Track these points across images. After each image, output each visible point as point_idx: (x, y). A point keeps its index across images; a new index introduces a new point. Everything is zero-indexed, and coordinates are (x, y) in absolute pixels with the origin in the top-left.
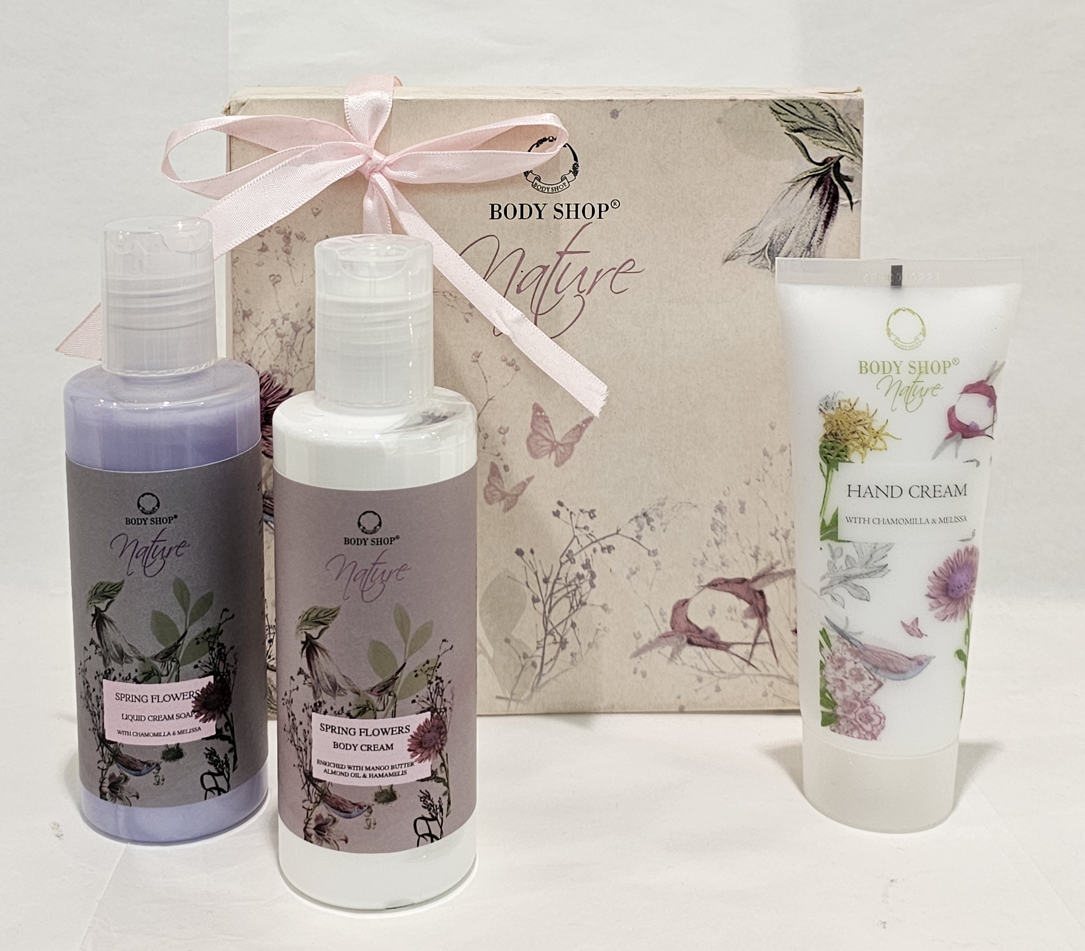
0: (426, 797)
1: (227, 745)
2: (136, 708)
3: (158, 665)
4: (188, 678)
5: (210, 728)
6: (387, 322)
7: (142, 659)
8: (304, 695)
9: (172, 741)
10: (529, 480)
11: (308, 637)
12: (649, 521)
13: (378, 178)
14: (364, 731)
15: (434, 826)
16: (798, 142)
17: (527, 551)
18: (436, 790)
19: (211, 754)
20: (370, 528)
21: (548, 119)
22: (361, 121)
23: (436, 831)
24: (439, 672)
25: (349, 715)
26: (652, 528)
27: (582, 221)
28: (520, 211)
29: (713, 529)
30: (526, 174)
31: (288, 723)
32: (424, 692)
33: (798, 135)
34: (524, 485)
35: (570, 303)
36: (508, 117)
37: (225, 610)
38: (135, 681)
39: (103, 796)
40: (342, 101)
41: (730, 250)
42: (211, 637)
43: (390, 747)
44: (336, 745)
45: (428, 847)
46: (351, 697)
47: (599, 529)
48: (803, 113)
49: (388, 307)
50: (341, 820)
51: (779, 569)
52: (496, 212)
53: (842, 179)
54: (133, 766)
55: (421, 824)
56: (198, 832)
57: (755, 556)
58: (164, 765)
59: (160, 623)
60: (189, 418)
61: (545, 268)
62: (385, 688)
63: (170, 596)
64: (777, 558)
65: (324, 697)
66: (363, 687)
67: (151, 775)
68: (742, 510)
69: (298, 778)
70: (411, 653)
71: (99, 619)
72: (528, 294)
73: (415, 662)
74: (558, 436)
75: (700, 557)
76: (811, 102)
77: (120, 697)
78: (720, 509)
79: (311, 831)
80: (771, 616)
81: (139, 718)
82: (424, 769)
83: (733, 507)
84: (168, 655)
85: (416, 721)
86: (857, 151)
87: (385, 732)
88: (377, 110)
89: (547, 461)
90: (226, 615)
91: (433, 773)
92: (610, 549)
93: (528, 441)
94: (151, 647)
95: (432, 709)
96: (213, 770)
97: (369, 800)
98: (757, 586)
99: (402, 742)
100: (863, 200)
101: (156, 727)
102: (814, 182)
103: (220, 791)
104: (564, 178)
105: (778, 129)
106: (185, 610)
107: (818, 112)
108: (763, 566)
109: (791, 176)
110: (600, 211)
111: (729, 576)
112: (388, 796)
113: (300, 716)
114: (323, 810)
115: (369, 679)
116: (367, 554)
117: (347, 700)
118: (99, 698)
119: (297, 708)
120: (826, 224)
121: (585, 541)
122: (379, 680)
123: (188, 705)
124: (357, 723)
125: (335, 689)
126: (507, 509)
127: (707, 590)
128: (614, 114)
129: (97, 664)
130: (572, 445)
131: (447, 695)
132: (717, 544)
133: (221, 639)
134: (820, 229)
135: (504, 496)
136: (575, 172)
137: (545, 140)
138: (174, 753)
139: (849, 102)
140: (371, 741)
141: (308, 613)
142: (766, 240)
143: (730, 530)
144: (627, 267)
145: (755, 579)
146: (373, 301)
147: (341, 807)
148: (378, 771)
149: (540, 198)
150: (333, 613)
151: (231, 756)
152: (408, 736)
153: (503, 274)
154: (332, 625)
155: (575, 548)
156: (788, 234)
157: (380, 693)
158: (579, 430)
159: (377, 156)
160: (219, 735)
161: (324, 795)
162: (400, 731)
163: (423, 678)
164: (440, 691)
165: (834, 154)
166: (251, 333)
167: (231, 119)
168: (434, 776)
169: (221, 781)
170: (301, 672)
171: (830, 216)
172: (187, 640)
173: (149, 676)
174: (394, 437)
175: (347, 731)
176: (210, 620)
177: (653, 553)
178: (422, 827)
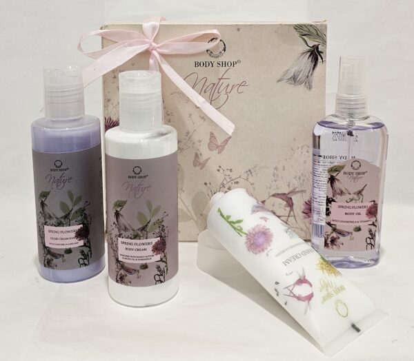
0: (158, 267)
1: (88, 249)
2: (55, 235)
3: (63, 220)
4: (74, 225)
5: (81, 243)
6: (144, 100)
7: (57, 218)
8: (116, 232)
9: (68, 247)
10: (209, 158)
11: (117, 211)
12: (251, 173)
13: (154, 52)
14: (136, 244)
15: (162, 278)
16: (304, 39)
17: (208, 183)
18: (162, 265)
19: (82, 252)
20: (137, 172)
21: (215, 31)
22: (148, 32)
23: (162, 279)
24: (163, 224)
25: (131, 238)
26: (252, 176)
27: (227, 67)
28: (205, 64)
29: (274, 175)
30: (207, 51)
31: (110, 241)
32: (157, 230)
33: (304, 37)
34: (207, 160)
35: (223, 97)
36: (200, 30)
37: (87, 202)
38: (55, 226)
39: (45, 266)
40: (141, 25)
41: (280, 77)
42: (81, 211)
43: (145, 250)
44: (126, 249)
45: (159, 285)
46: (131, 232)
47: (233, 175)
48: (305, 29)
49: (145, 95)
50: (128, 275)
51: (297, 190)
52: (197, 64)
53: (320, 53)
54: (55, 255)
55: (157, 277)
56: (78, 279)
57: (289, 185)
58: (65, 255)
59: (63, 206)
60: (74, 134)
61: (214, 84)
62: (143, 229)
63: (67, 197)
64: (296, 186)
65: (122, 232)
66: (136, 228)
67: (61, 259)
68: (284, 169)
69: (114, 261)
70: (153, 216)
71: (43, 204)
72: (208, 93)
73: (154, 220)
74: (219, 143)
75: (269, 186)
76: (308, 25)
77: (50, 231)
78: (276, 169)
79: (118, 279)
80: (295, 207)
81: (56, 239)
82: (158, 257)
83: (281, 168)
84: (66, 217)
85: (155, 240)
86: (325, 42)
87: (143, 244)
88: (154, 28)
89: (215, 152)
90: (87, 204)
91: (161, 259)
92: (237, 183)
93: (208, 145)
94: (60, 214)
95: (161, 237)
96: (83, 257)
97: (138, 268)
98: (289, 196)
99: (150, 248)
100: (327, 59)
101: (63, 242)
102: (309, 53)
103: (86, 265)
104: (221, 52)
105: (297, 35)
106: (72, 201)
107: (311, 28)
108: (291, 189)
109: (301, 52)
110: (233, 64)
111: (280, 193)
112: (145, 267)
113: (114, 239)
114: (122, 272)
115: (138, 226)
116: (136, 181)
117: (130, 233)
118: (43, 232)
119: (113, 236)
120: (314, 69)
121: (228, 180)
122: (141, 226)
123: (73, 235)
124: (134, 241)
125: (126, 229)
126: (201, 169)
127: (272, 198)
128: (238, 30)
129: (42, 220)
130: (224, 146)
131: (166, 231)
132: (275, 181)
133: (85, 212)
134: (311, 70)
135: (200, 164)
136: (225, 50)
137: (214, 39)
138: (69, 251)
139: (322, 25)
140: (139, 247)
141: (116, 203)
142: (292, 74)
143: (280, 176)
144: (243, 84)
145: (289, 194)
146: (139, 93)
147: (129, 271)
148: (141, 258)
149: (212, 60)
150: (125, 202)
151: (89, 253)
152: (152, 246)
153: (199, 86)
154: (125, 207)
155: (225, 182)
156: (300, 72)
157: (141, 231)
158: (226, 141)
159: (154, 44)
160: (85, 245)
161: (123, 266)
162: (149, 244)
163: (157, 225)
164: (163, 230)
165: (317, 43)
166: (111, 107)
167: (102, 31)
168: (161, 260)
169: (86, 262)
170: (114, 223)
171: (315, 65)
172: (73, 212)
173: (60, 224)
174: (146, 140)
175: (130, 244)
176: (81, 205)
177: (252, 184)
178: (157, 278)
